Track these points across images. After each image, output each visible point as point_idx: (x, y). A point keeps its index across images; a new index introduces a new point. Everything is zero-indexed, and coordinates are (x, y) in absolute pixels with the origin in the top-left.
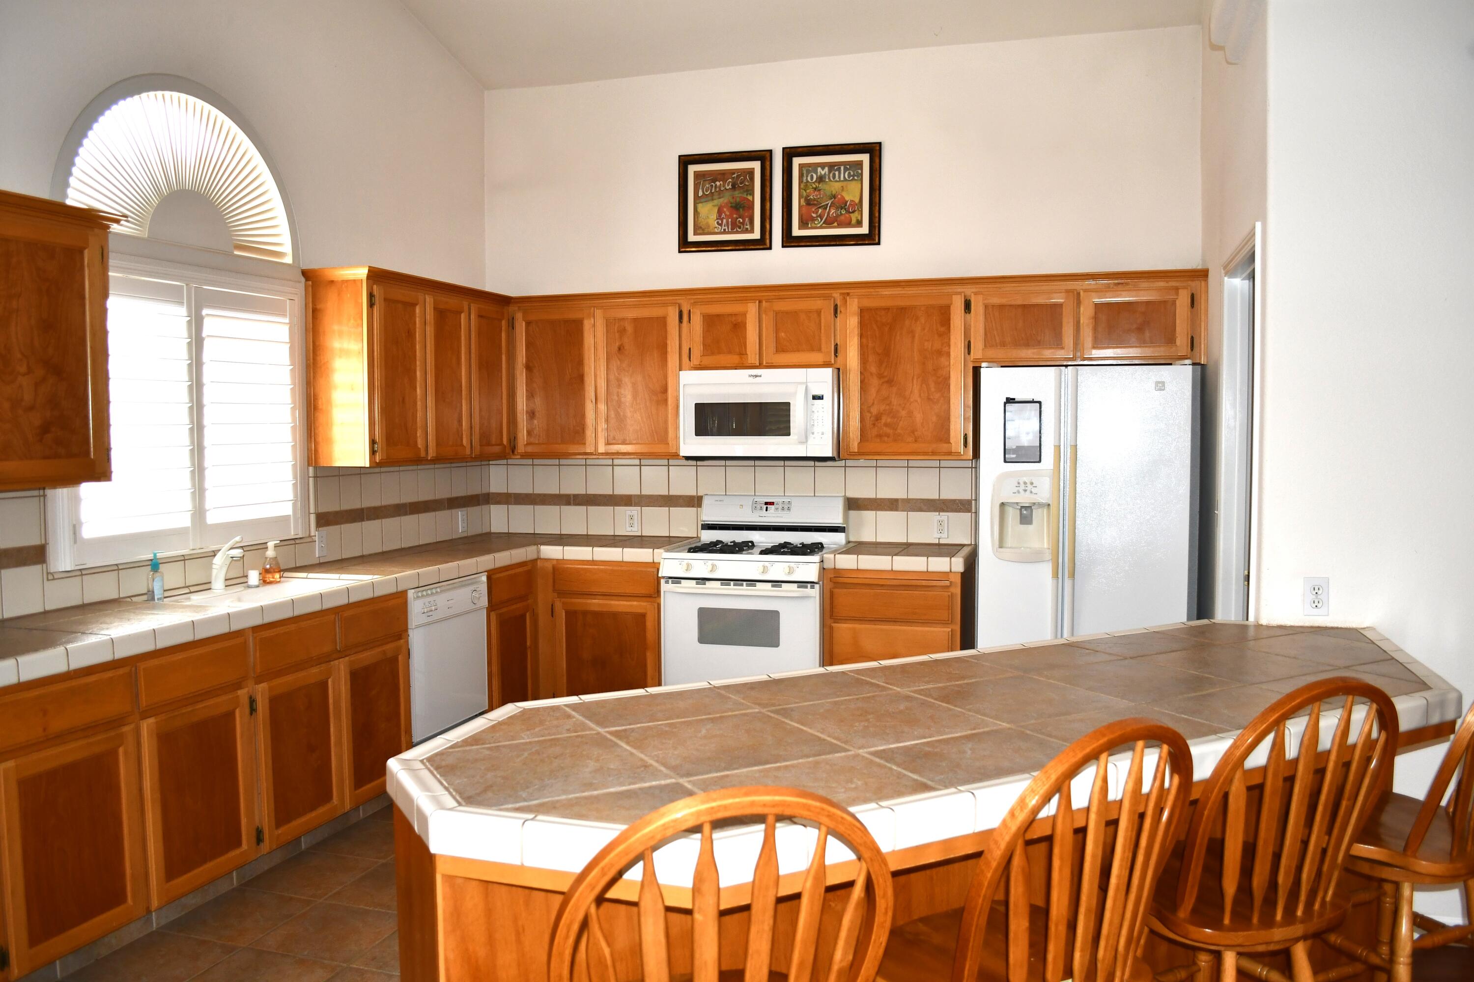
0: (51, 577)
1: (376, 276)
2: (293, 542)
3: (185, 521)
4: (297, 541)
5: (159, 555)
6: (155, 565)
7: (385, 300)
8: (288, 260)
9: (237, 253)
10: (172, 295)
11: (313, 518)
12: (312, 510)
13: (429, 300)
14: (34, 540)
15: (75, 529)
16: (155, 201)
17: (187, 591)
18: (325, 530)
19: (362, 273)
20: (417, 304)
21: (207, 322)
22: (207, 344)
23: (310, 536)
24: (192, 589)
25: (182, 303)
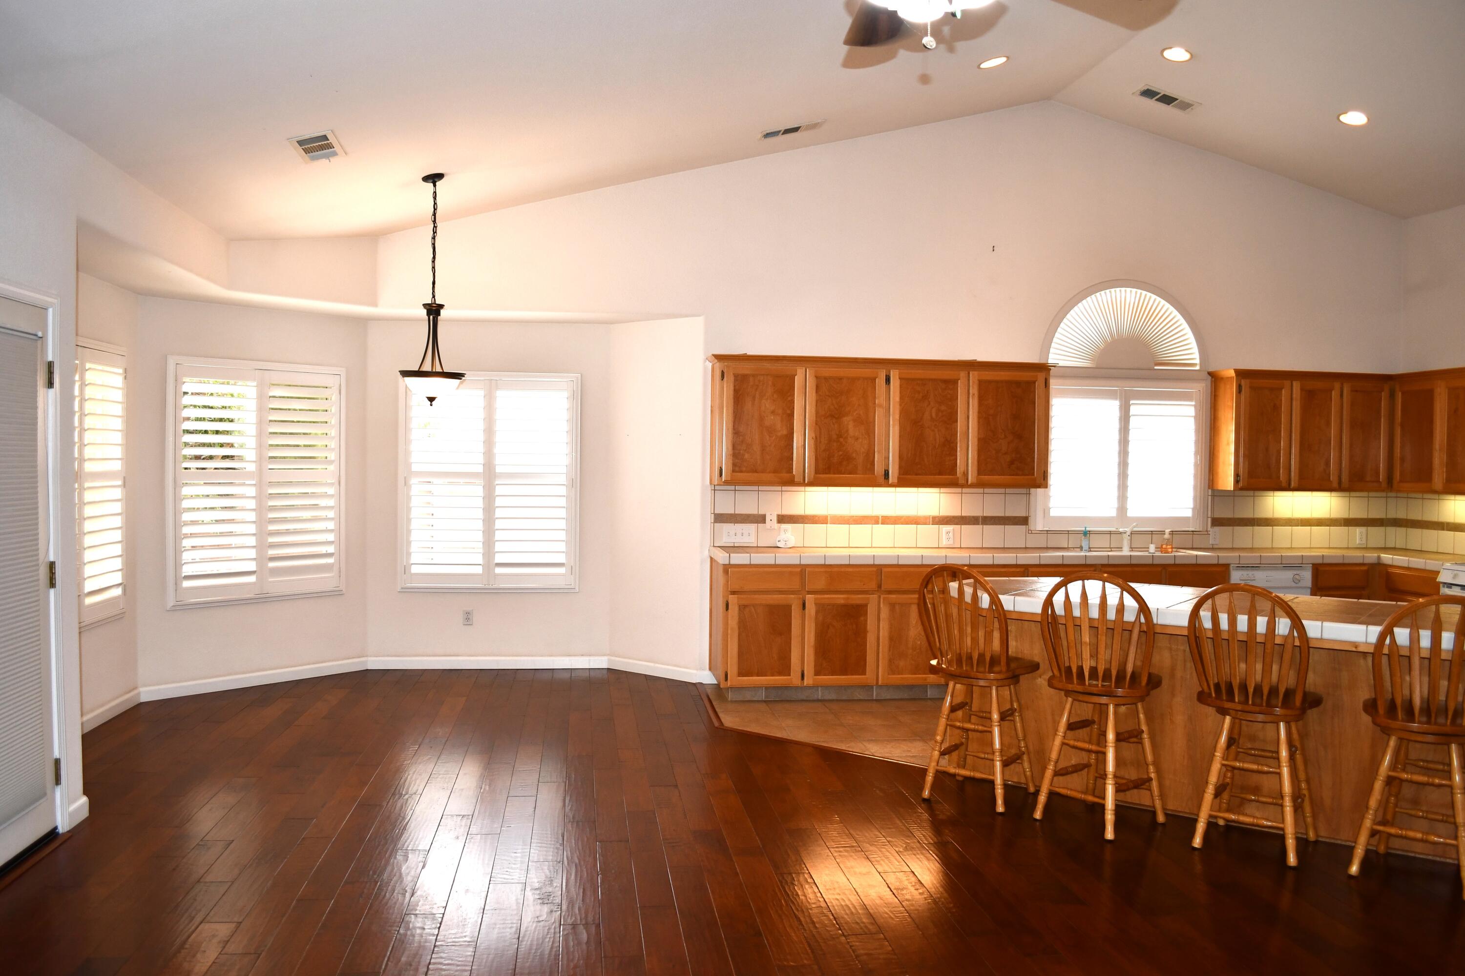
0: (1030, 532)
1: (1241, 374)
2: (1192, 533)
3: (1113, 513)
4: (1195, 533)
5: (1088, 529)
6: (1086, 533)
7: (1251, 387)
8: (1198, 368)
9: (1156, 368)
10: (1111, 395)
11: (1209, 520)
12: (1209, 516)
13: (1297, 385)
14: (1023, 514)
15: (1046, 511)
16: (1102, 346)
17: (1110, 550)
18: (1217, 529)
19: (1232, 373)
20: (1281, 389)
21: (1132, 408)
22: (1132, 419)
23: (1207, 531)
24: (1113, 549)
25: (1116, 399)
